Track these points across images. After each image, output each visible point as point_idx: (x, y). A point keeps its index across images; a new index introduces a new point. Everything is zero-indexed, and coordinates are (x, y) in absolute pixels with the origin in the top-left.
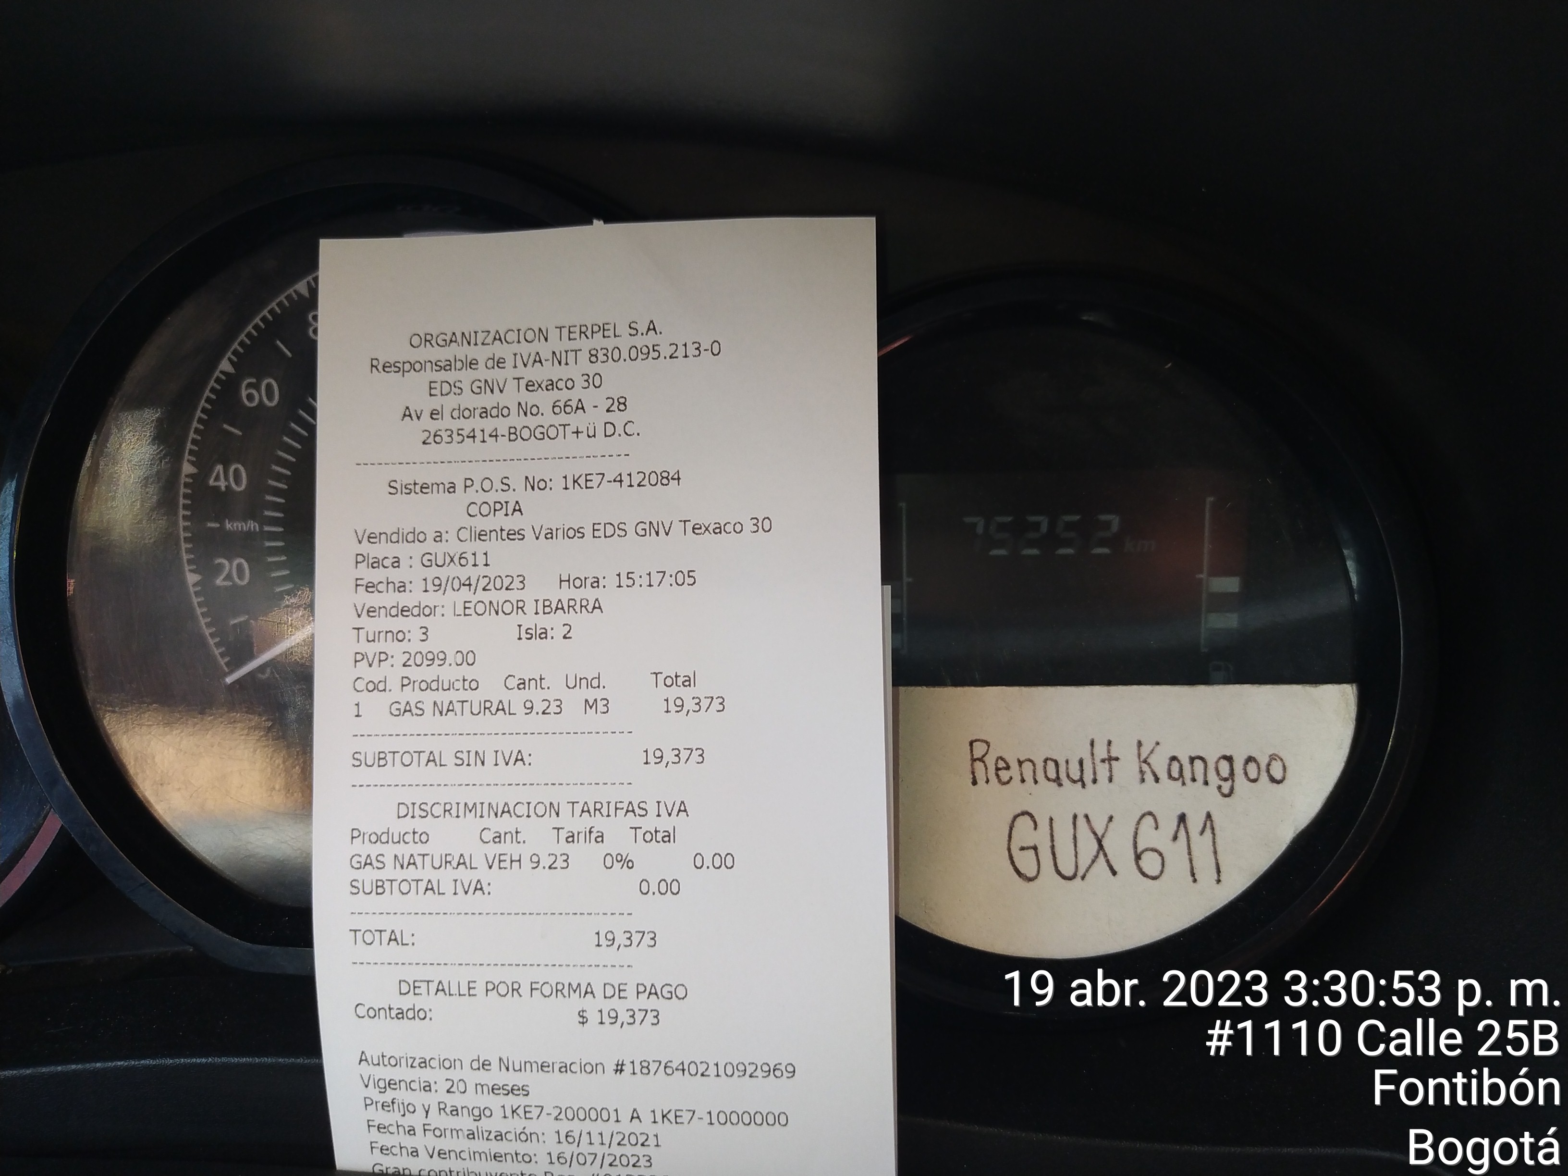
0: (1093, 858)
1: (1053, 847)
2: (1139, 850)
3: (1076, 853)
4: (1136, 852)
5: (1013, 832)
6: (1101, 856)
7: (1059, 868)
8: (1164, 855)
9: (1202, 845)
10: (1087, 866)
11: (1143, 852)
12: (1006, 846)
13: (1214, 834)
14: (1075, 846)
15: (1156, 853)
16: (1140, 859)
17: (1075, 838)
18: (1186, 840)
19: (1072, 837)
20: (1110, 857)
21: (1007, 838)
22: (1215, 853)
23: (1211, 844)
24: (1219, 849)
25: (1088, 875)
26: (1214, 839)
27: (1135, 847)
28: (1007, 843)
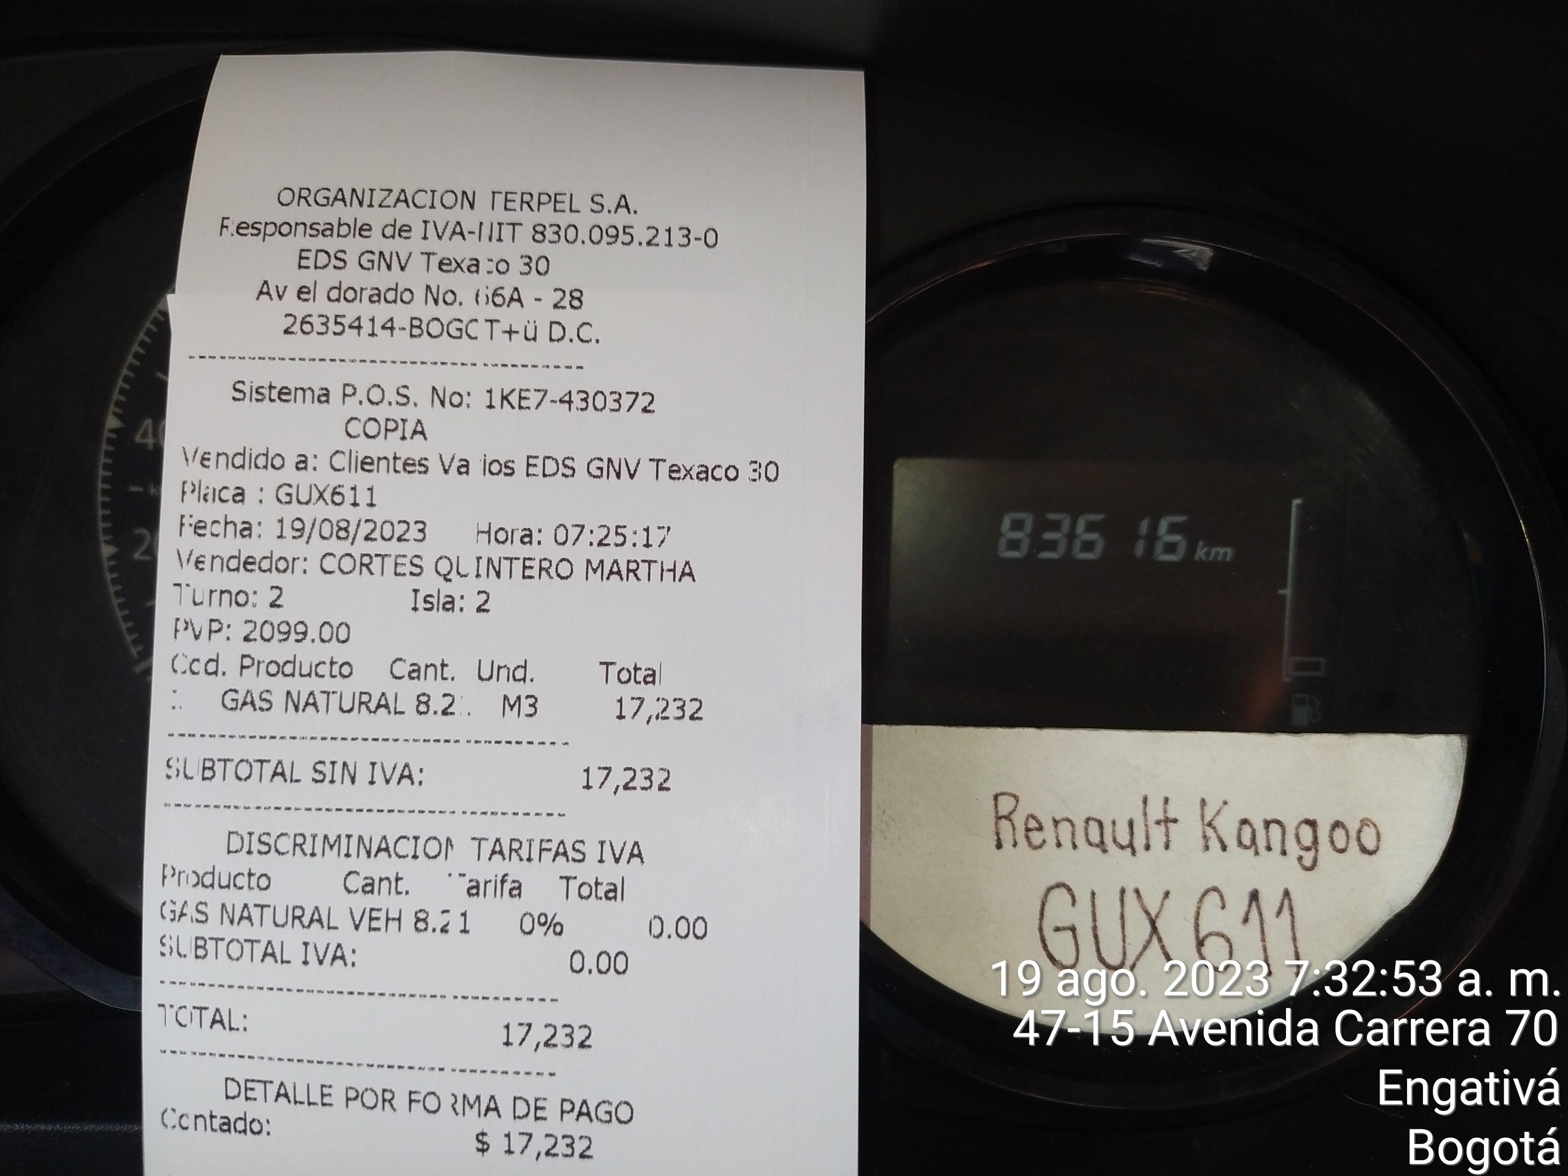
0: (1145, 943)
1: (1095, 928)
2: (1201, 935)
3: (1124, 936)
4: (1197, 937)
5: (1046, 908)
6: (1155, 940)
7: (1103, 955)
8: (1232, 941)
9: (1278, 928)
10: (1138, 953)
11: (1206, 937)
12: (1037, 926)
13: (1292, 916)
14: (1123, 927)
15: (1222, 939)
16: (1203, 945)
17: (1122, 917)
18: (1258, 923)
19: (1119, 916)
20: (1166, 942)
21: (1038, 916)
22: (1294, 939)
23: (1290, 928)
24: (1298, 934)
25: (1138, 964)
26: (1293, 922)
27: (1197, 930)
28: (1038, 921)
